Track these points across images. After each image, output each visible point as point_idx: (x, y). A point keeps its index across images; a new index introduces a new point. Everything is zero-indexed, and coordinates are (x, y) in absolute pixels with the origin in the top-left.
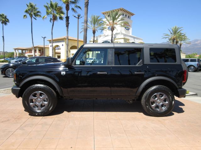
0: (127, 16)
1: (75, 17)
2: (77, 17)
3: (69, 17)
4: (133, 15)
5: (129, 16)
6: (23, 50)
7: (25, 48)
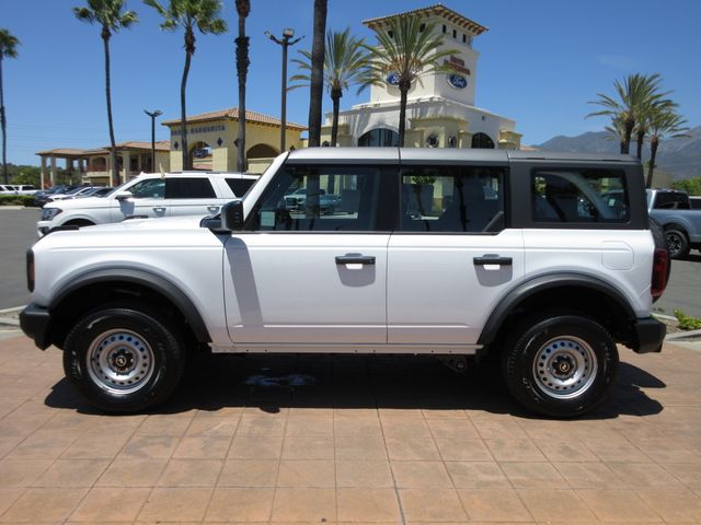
0: (460, 36)
1: (273, 38)
2: (280, 38)
3: (248, 38)
4: (479, 30)
5: (464, 37)
6: (70, 158)
7: (80, 153)
